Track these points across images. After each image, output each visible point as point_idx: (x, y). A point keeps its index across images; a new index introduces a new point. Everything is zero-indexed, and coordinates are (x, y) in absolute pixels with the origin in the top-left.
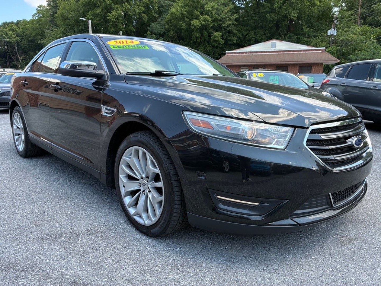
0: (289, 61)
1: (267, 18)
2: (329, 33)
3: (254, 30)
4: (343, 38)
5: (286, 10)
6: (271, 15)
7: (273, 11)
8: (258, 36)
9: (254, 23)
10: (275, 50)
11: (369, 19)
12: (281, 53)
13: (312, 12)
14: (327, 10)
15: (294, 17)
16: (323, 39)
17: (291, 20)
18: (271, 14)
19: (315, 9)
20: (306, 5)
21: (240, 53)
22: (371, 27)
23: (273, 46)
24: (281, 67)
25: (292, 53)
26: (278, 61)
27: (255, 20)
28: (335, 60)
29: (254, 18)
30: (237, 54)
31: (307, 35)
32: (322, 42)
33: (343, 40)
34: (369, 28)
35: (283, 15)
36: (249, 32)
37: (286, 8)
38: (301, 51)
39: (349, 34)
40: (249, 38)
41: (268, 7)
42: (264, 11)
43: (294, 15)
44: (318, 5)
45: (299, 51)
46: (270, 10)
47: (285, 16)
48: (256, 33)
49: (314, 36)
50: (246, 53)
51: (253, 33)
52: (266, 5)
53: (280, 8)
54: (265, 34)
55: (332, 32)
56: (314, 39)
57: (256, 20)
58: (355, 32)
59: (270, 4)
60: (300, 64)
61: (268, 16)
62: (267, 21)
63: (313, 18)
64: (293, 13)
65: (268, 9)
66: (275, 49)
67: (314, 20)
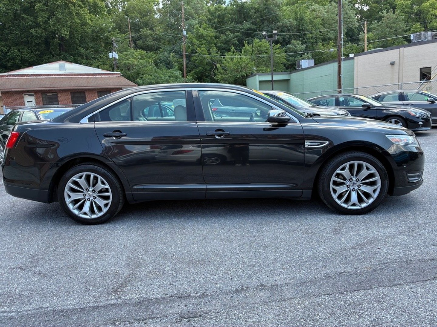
0: (86, 86)
1: (31, 33)
2: (111, 55)
3: (17, 47)
4: (124, 61)
5: (54, 25)
6: (37, 31)
7: (38, 25)
8: (23, 54)
9: (16, 37)
10: (66, 73)
11: (140, 43)
12: (74, 76)
13: (85, 31)
14: (101, 31)
15: (66, 35)
16: (104, 61)
17: (62, 39)
18: (37, 29)
19: (87, 29)
20: (77, 23)
21: (18, 75)
22: (146, 51)
23: (62, 68)
24: (77, 92)
25: (86, 76)
26: (73, 86)
27: (16, 34)
28: (133, 84)
29: (15, 32)
30: (15, 77)
31: (85, 57)
32: (104, 65)
33: (125, 64)
34: (144, 52)
35: (52, 32)
36: (10, 48)
37: (54, 24)
38: (97, 74)
39: (130, 58)
40: (12, 57)
41: (31, 21)
42: (26, 24)
43: (65, 33)
44: (90, 25)
45: (93, 74)
46: (34, 24)
47: (54, 33)
48: (21, 50)
49: (93, 58)
50: (27, 75)
51: (16, 51)
52: (27, 18)
53: (46, 22)
54: (32, 52)
55: (114, 55)
56: (94, 61)
57: (18, 34)
58: (134, 56)
59: (32, 18)
60: (98, 89)
61: (32, 31)
62: (32, 37)
63: (87, 38)
64: (63, 30)
65: (31, 23)
66: (65, 71)
67: (89, 41)
